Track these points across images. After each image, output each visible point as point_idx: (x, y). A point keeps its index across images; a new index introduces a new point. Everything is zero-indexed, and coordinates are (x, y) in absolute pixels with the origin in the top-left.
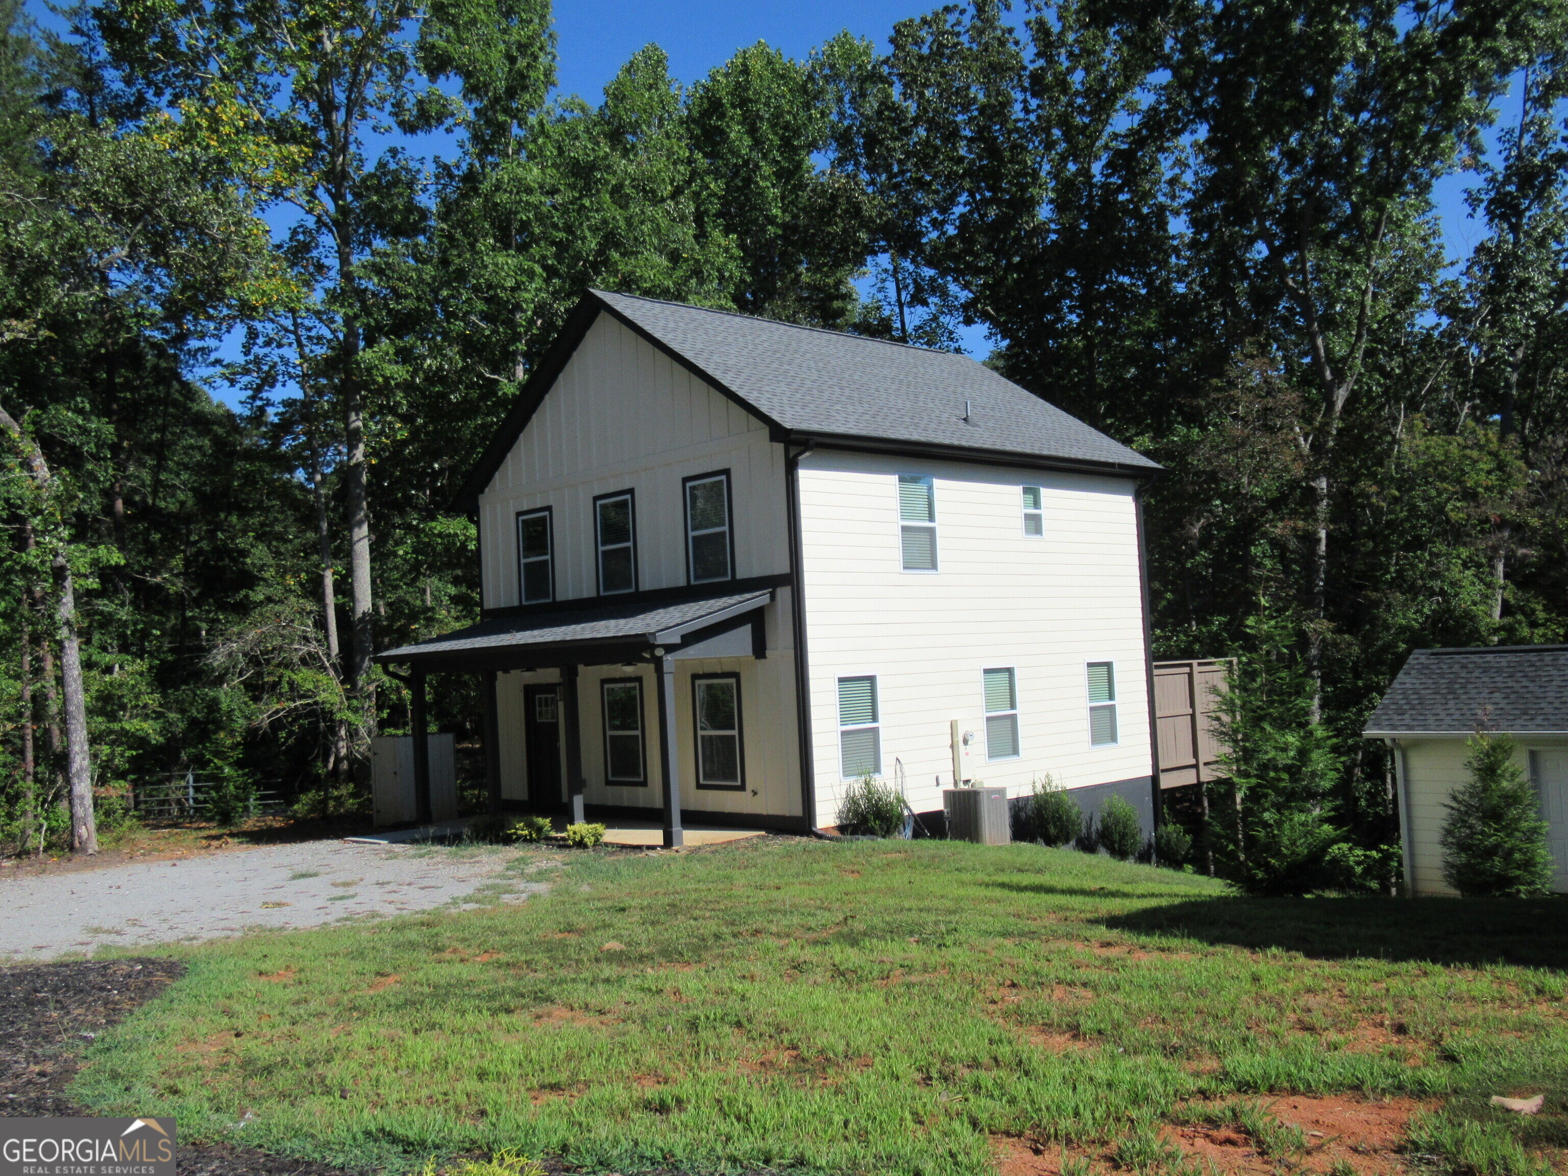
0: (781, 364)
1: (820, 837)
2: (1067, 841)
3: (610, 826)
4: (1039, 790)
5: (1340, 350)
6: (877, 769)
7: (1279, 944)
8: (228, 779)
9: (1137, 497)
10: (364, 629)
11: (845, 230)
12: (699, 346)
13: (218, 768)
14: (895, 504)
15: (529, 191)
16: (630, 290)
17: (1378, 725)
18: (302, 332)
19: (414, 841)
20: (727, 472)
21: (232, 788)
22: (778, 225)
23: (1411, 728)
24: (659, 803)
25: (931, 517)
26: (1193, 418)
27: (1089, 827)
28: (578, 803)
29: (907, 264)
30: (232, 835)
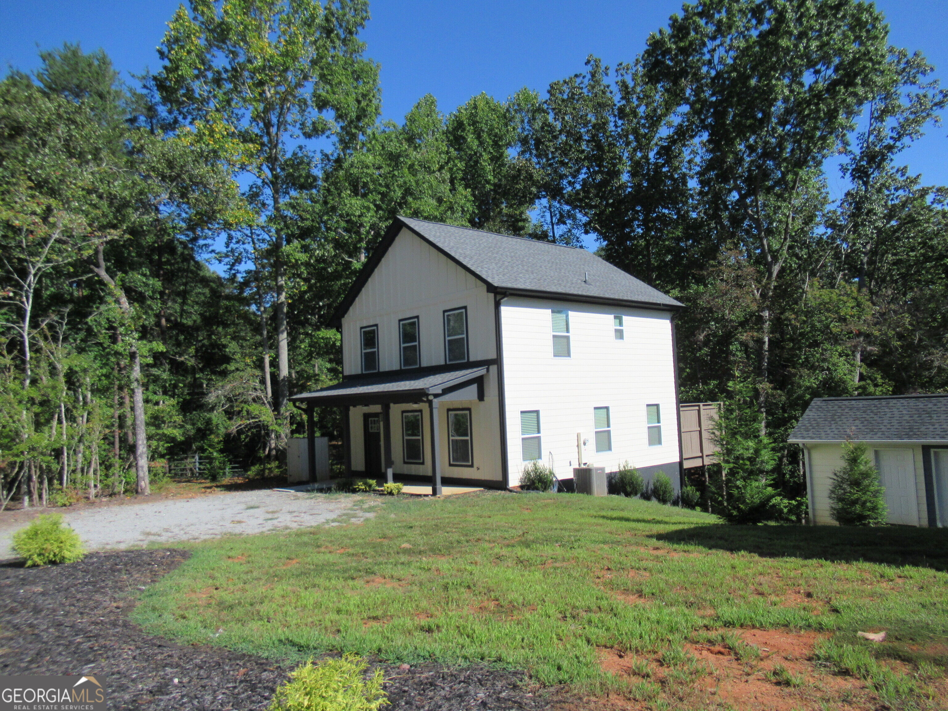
0: (493, 253)
1: (511, 491)
2: (636, 494)
3: (405, 484)
4: (622, 468)
5: (776, 246)
6: (540, 457)
7: (745, 549)
8: (215, 459)
9: (672, 322)
10: (284, 385)
11: (525, 187)
12: (452, 244)
13: (211, 453)
14: (550, 324)
15: (368, 167)
16: (417, 217)
17: (796, 437)
18: (254, 236)
19: (308, 491)
20: (465, 308)
21: (217, 463)
22: (491, 185)
23: (812, 438)
24: (430, 473)
25: (568, 330)
26: (700, 280)
27: (647, 488)
28: (390, 473)
29: (556, 204)
30: (217, 486)
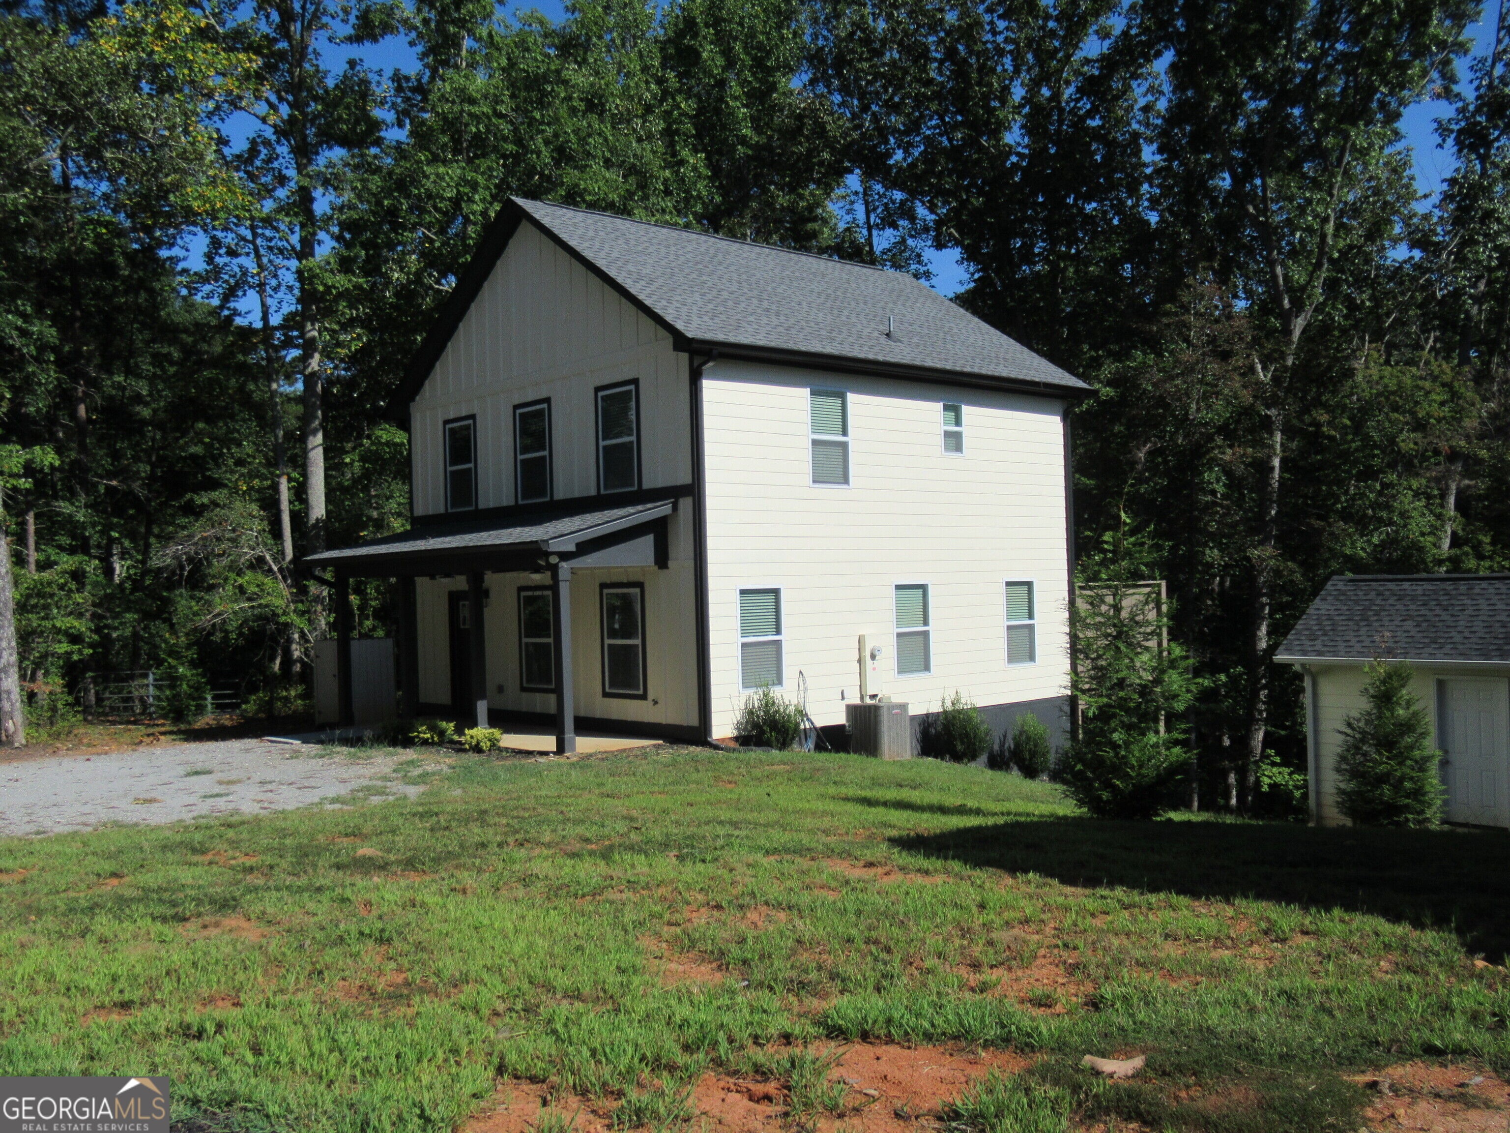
0: (701, 274)
1: (716, 747)
2: (973, 757)
3: (507, 731)
4: (949, 706)
5: (1299, 276)
6: (780, 682)
7: (1036, 869)
8: (182, 678)
9: (1065, 419)
10: (317, 536)
11: (809, 150)
12: (615, 254)
13: (171, 667)
14: (807, 417)
15: (472, 101)
16: (576, 204)
17: (1289, 651)
18: (259, 241)
19: (321, 742)
20: (635, 382)
21: (185, 687)
22: (750, 147)
23: (1320, 653)
24: (553, 710)
25: (845, 433)
26: (1153, 344)
27: (1002, 745)
28: (482, 707)
29: (878, 187)
30: (179, 732)
